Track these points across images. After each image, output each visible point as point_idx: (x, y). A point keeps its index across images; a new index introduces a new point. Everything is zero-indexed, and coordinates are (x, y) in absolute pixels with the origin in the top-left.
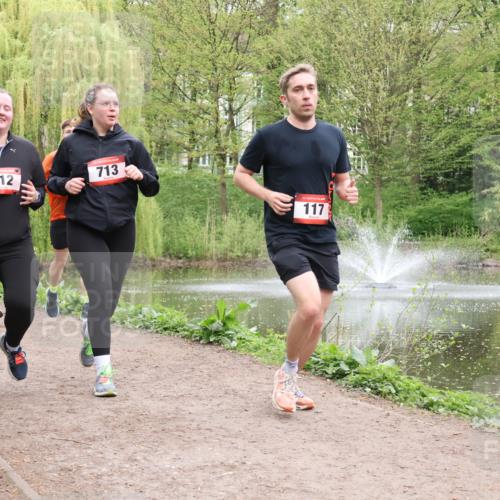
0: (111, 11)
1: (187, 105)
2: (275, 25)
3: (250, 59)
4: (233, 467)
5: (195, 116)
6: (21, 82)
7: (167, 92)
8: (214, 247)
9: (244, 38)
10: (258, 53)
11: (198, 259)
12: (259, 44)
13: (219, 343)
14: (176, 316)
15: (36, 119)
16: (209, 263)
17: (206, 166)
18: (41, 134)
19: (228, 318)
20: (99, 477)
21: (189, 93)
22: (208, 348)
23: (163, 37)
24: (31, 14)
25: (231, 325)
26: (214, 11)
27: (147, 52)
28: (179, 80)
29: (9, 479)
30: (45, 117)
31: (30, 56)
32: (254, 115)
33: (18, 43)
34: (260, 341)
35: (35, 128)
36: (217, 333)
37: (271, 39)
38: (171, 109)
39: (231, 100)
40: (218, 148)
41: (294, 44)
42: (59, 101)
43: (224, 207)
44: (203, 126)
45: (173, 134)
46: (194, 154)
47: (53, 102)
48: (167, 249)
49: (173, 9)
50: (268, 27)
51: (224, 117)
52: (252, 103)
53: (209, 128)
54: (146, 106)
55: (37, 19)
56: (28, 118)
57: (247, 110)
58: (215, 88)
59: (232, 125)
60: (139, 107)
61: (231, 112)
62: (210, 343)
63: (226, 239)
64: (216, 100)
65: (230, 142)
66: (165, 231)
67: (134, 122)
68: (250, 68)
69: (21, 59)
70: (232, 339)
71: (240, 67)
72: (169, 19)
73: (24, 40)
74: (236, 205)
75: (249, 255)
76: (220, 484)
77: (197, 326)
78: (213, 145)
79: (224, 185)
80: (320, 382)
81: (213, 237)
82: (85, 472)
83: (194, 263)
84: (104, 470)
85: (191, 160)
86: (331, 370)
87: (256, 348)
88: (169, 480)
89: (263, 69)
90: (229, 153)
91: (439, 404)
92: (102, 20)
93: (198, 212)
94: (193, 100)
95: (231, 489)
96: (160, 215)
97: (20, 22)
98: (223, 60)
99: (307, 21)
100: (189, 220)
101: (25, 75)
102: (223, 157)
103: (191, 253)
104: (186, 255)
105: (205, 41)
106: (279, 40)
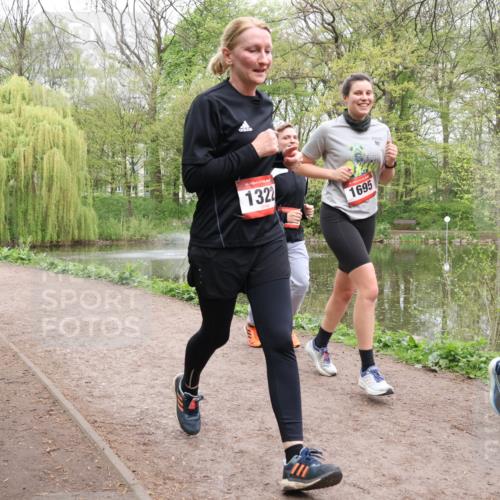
0: (69, 113)
1: (110, 160)
2: (155, 120)
3: (142, 136)
4: (135, 348)
5: (115, 166)
6: (23, 149)
7: (99, 154)
8: (125, 234)
9: (139, 126)
10: (146, 133)
11: (117, 240)
12: (146, 129)
13: (128, 284)
14: (105, 270)
15: (30, 168)
16: (123, 243)
17: (120, 192)
18: (33, 176)
19: (132, 271)
20: (65, 355)
21: (110, 154)
22: (122, 287)
23: (96, 126)
24: (27, 115)
25: (133, 274)
26: (123, 112)
27: (88, 133)
28: (105, 148)
29: (19, 357)
30: (35, 168)
31: (27, 136)
32: (145, 165)
33: (20, 129)
34: (149, 282)
35: (30, 173)
36: (126, 279)
37: (153, 127)
38: (101, 163)
39: (133, 158)
40: (126, 183)
41: (164, 129)
42: (42, 159)
43: (130, 213)
44: (118, 171)
45: (102, 175)
46: (114, 186)
47: (39, 160)
48: (101, 235)
49: (101, 112)
50: (151, 120)
51: (129, 166)
52: (143, 159)
53: (122, 172)
54: (88, 161)
55: (30, 117)
56: (26, 167)
57: (141, 163)
58: (124, 152)
59: (133, 170)
60: (85, 162)
61: (133, 164)
62: (123, 284)
63: (131, 230)
64: (125, 157)
65: (133, 180)
66: (99, 226)
67: (82, 169)
68: (142, 141)
69: (22, 138)
70: (134, 282)
71: (137, 141)
72: (100, 116)
73: (23, 127)
74: (136, 212)
75: (144, 238)
76: (129, 356)
77: (116, 275)
78: (124, 181)
79: (130, 202)
80: (181, 303)
81: (125, 228)
82: (58, 352)
83: (115, 243)
84: (68, 351)
85: (112, 189)
86: (186, 296)
87: (148, 286)
88: (101, 355)
89: (149, 142)
90: (132, 185)
91: (241, 312)
92: (65, 117)
93: (117, 216)
94: (113, 157)
95: (135, 358)
96: (96, 218)
97: (22, 119)
98: (128, 137)
99: (171, 117)
100: (112, 220)
101: (24, 146)
102: (129, 187)
103: (113, 237)
104: (111, 239)
105: (118, 127)
106: (157, 127)
